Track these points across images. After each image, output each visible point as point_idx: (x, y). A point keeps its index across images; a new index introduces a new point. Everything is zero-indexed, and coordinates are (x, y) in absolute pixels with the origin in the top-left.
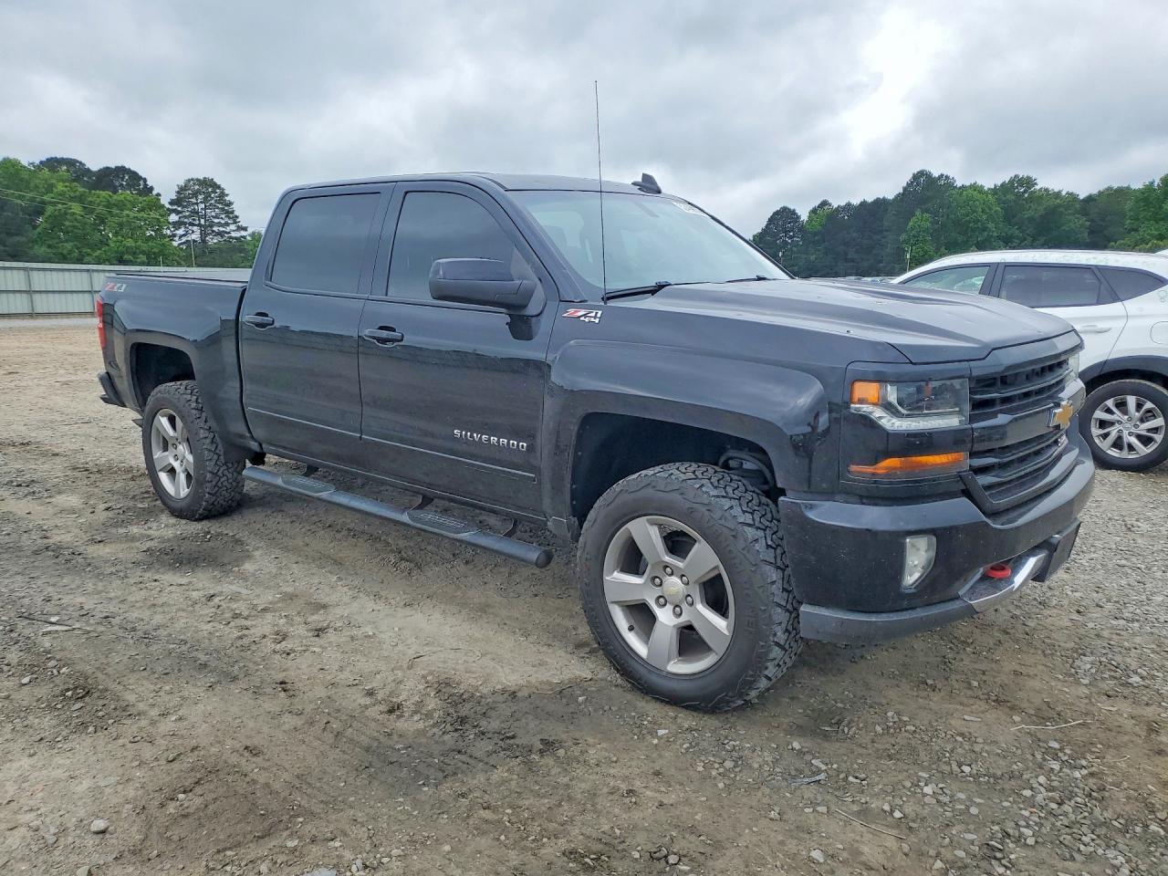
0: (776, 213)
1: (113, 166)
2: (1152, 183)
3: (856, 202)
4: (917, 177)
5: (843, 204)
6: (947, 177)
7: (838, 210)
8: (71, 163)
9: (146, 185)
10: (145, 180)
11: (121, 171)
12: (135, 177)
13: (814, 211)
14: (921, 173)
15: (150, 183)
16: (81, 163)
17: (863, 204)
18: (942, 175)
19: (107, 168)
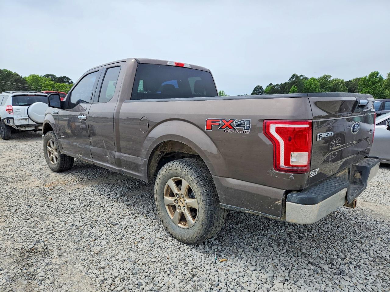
0: (256, 87)
1: (62, 76)
2: (366, 77)
3: (279, 83)
4: (293, 76)
5: (275, 84)
6: (303, 76)
7: (274, 86)
8: (52, 75)
9: (71, 81)
10: (71, 80)
11: (65, 77)
12: (68, 79)
13: (268, 86)
14: (294, 75)
15: (72, 81)
16: (55, 75)
17: (281, 84)
18: (301, 75)
19: (61, 77)
